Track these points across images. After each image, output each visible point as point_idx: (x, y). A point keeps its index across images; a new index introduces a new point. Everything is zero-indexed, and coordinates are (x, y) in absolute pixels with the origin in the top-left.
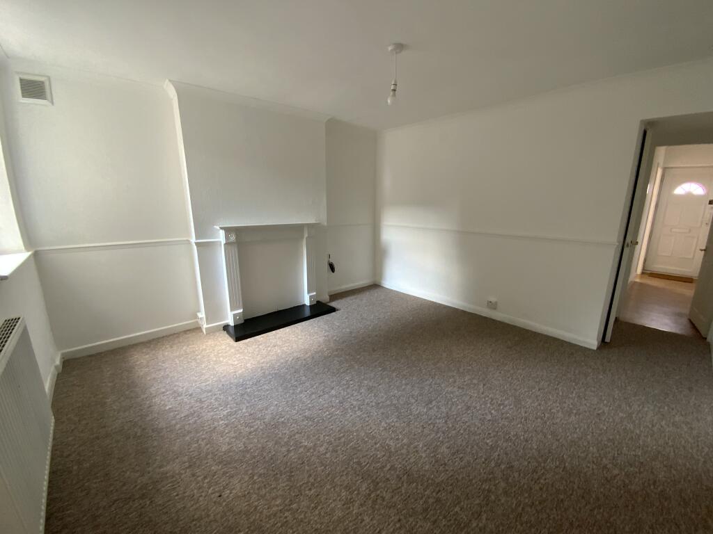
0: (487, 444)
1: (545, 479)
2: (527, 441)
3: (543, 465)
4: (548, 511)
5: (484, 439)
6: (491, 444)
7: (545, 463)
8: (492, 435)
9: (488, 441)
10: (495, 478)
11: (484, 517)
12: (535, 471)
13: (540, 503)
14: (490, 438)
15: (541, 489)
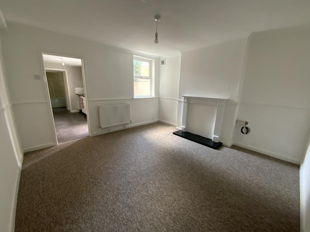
0: (108, 182)
1: (85, 193)
2: (103, 196)
3: (90, 196)
4: (76, 188)
5: (110, 182)
6: (107, 183)
7: (90, 197)
8: (111, 185)
9: (109, 183)
10: (95, 179)
11: (86, 173)
12: (89, 191)
13: (80, 187)
14: (110, 184)
15: (83, 190)
